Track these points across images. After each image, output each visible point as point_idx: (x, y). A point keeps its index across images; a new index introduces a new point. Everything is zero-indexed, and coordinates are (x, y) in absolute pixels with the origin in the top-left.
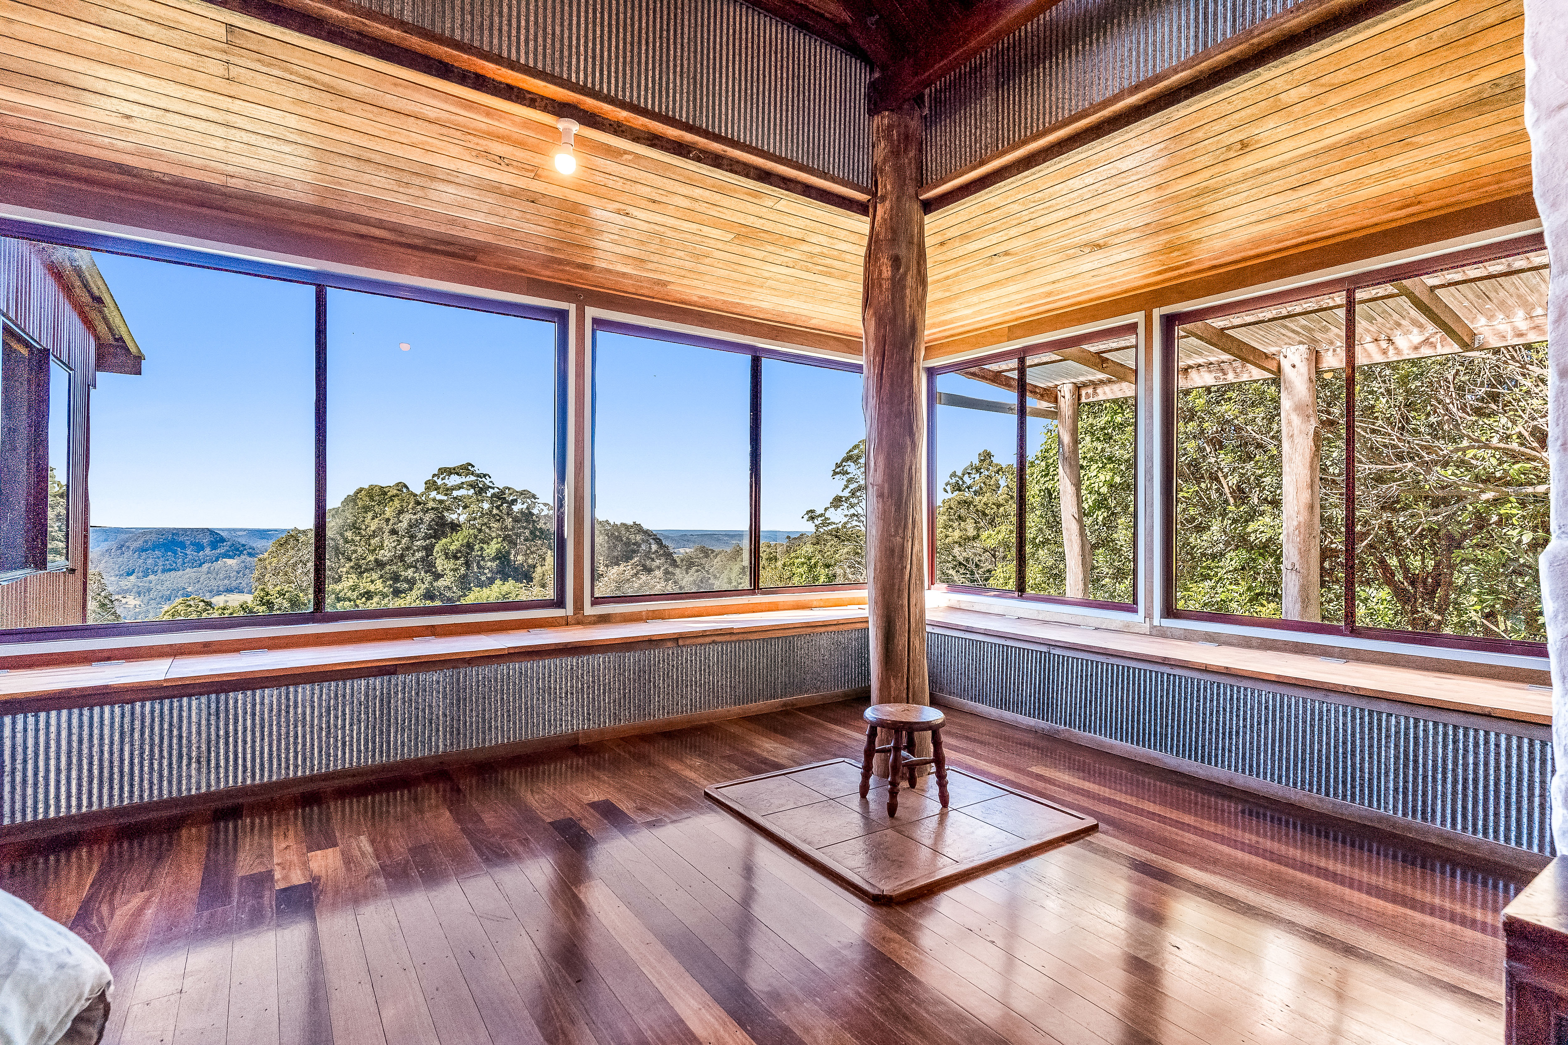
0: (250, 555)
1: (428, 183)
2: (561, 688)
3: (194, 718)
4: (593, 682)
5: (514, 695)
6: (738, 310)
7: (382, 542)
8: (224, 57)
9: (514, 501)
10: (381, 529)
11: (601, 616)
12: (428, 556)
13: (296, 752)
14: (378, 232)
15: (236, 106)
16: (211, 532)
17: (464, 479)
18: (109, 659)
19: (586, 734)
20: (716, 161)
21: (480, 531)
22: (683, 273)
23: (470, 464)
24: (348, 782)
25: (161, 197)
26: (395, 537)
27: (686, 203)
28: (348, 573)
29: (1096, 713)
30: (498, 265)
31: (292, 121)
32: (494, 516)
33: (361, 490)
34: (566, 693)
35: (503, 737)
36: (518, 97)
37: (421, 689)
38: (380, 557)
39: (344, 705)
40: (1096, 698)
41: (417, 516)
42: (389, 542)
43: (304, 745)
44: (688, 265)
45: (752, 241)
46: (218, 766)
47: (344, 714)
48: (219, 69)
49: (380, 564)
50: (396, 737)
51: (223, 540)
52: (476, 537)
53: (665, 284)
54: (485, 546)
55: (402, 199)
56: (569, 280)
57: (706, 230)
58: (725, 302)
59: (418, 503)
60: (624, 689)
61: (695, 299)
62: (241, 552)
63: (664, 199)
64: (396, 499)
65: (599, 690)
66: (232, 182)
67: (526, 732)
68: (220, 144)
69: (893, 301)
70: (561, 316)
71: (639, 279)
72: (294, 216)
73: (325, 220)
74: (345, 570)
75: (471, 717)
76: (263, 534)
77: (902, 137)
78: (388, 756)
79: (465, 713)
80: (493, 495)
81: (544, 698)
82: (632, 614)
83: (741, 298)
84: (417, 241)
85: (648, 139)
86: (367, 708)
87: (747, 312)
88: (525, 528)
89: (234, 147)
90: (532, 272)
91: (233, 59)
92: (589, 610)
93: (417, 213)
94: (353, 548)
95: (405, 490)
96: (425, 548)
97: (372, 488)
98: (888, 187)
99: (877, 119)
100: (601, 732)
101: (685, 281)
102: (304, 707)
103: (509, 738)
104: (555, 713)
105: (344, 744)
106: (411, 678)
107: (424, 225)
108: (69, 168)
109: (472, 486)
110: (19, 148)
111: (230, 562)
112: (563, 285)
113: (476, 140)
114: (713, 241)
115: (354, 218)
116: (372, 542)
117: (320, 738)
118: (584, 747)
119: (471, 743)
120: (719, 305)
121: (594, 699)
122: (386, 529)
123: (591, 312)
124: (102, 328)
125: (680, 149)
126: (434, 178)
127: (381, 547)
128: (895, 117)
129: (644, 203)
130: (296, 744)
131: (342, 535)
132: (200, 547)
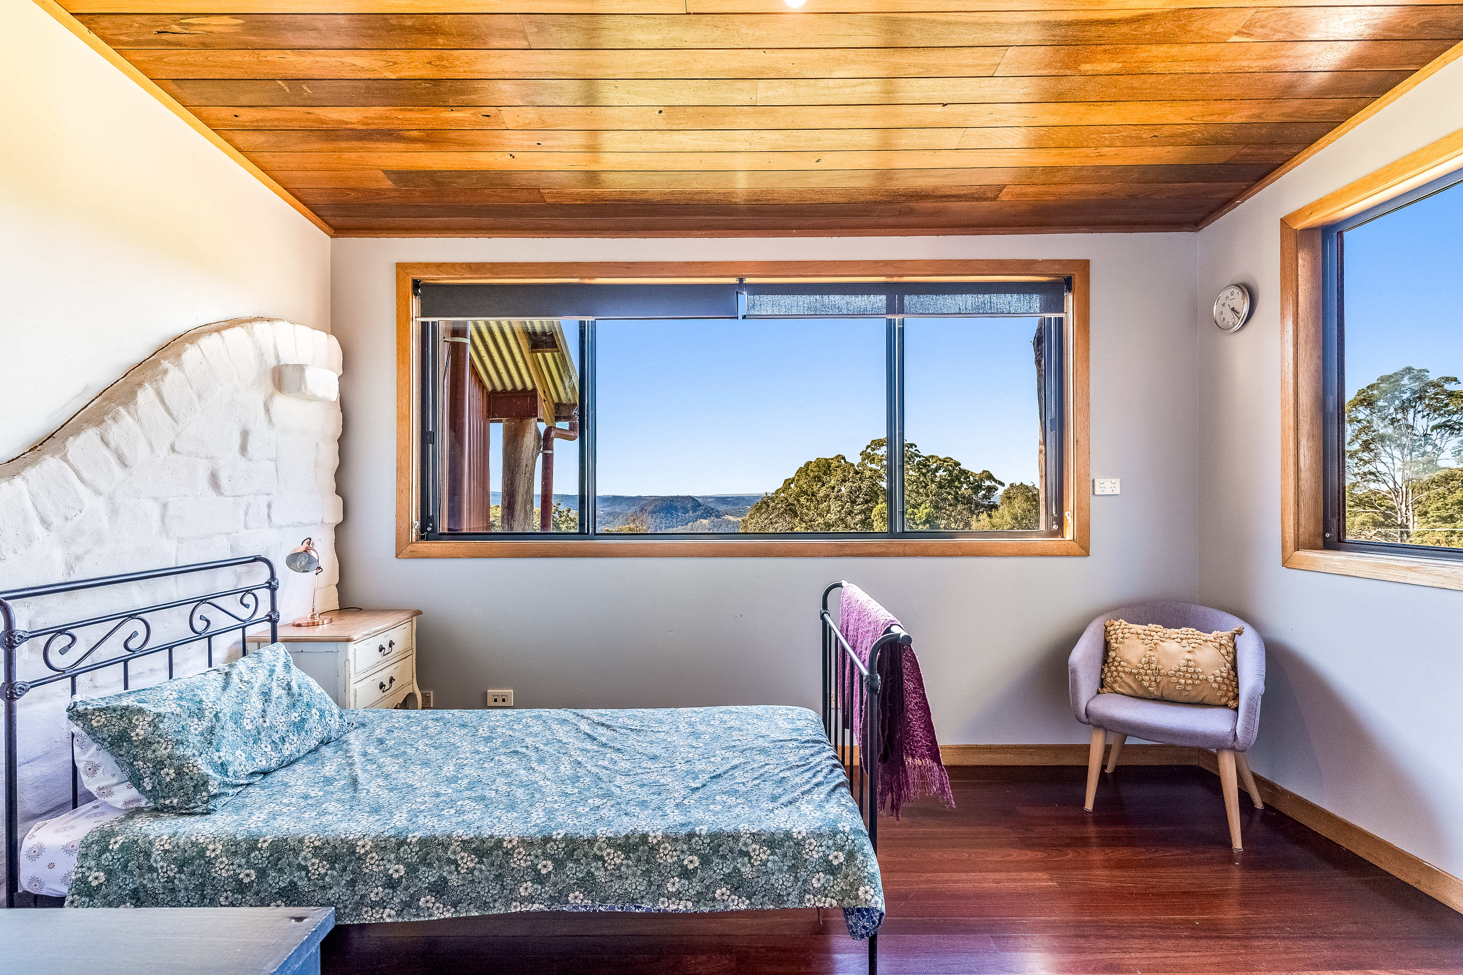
0: (718, 517)
9: (938, 469)
12: (866, 519)
16: (692, 499)
38: (827, 520)
51: (699, 505)
59: (857, 473)
62: (711, 514)
80: (919, 463)
96: (862, 512)
97: (819, 460)
116: (821, 506)
122: (833, 495)
127: (828, 511)
132: (686, 511)
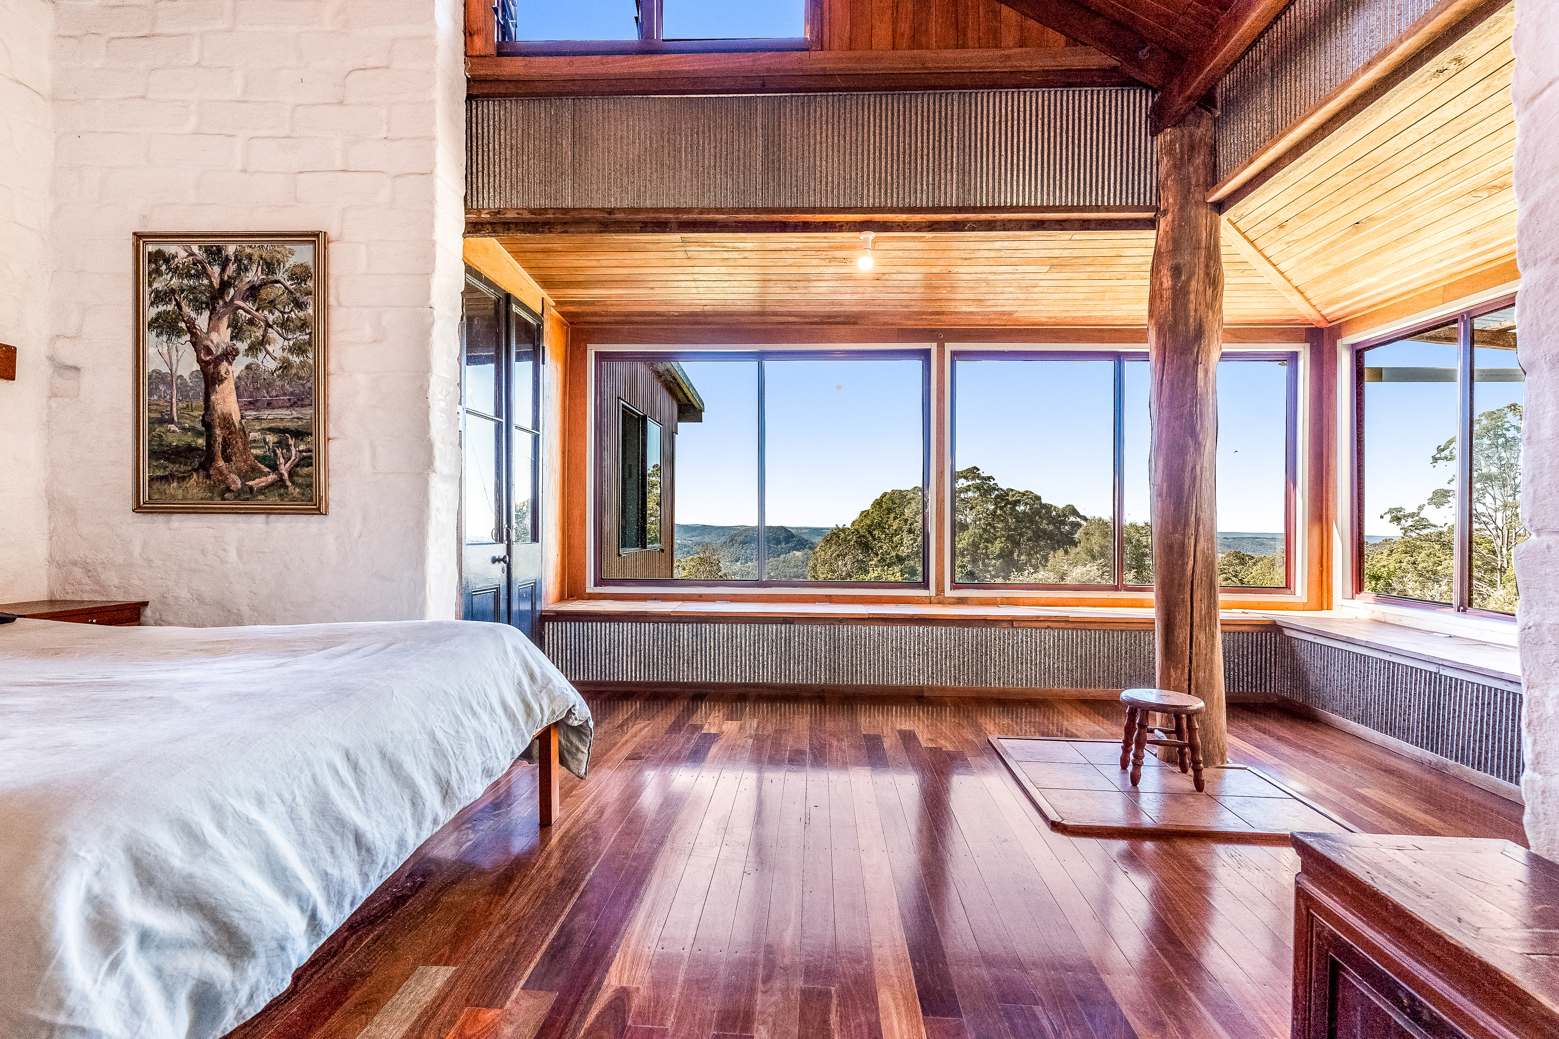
0: (809, 548)
1: (808, 284)
2: (910, 649)
3: (686, 637)
4: (937, 648)
5: (874, 649)
6: (1093, 322)
7: (902, 539)
8: (683, 249)
9: (1017, 502)
10: (901, 529)
11: (959, 598)
13: (737, 667)
14: (791, 319)
15: (696, 270)
17: (970, 483)
18: (655, 599)
19: (931, 688)
20: (990, 226)
21: (985, 530)
22: (1021, 302)
23: (975, 468)
24: (765, 692)
25: (676, 324)
27: (993, 254)
28: (876, 566)
29: (1493, 751)
30: (874, 324)
31: (724, 270)
32: (998, 517)
33: (885, 495)
34: (914, 654)
35: (866, 679)
36: (831, 228)
37: (810, 636)
38: (900, 553)
39: (763, 641)
40: (1494, 733)
42: (907, 539)
43: (741, 663)
44: (1021, 296)
45: (1069, 267)
46: (697, 668)
47: (763, 646)
48: (682, 255)
49: (900, 559)
50: (794, 667)
51: (793, 536)
52: (981, 536)
53: (1010, 313)
54: (989, 545)
55: (797, 297)
56: (930, 325)
57: (1020, 269)
58: (1074, 318)
60: (964, 658)
61: (1045, 320)
62: (804, 545)
63: (972, 256)
64: (913, 502)
65: (941, 655)
66: (706, 308)
67: (883, 679)
68: (695, 291)
69: (1173, 310)
70: (925, 354)
71: (985, 314)
72: (743, 319)
73: (761, 318)
74: (873, 563)
75: (843, 661)
76: (817, 531)
77: (1186, 148)
78: (789, 679)
79: (839, 658)
80: (997, 497)
81: (896, 655)
82: (988, 598)
83: (1089, 311)
84: (816, 319)
85: (929, 227)
86: (776, 644)
87: (1101, 322)
88: (1028, 528)
89: (701, 290)
90: (901, 324)
91: (687, 249)
92: (949, 593)
93: (808, 302)
94: (880, 544)
97: (893, 492)
98: (1171, 200)
99: (1160, 137)
100: (943, 689)
101: (1026, 308)
102: (741, 639)
103: (870, 681)
104: (905, 668)
105: (763, 666)
106: (804, 628)
107: (816, 309)
108: (636, 319)
109: (978, 488)
110: (614, 314)
111: (798, 553)
112: (926, 329)
113: (825, 253)
114: (1032, 275)
115: (775, 314)
117: (750, 659)
118: (928, 698)
119: (843, 680)
120: (1069, 321)
121: (937, 662)
123: (950, 347)
124: (680, 395)
125: (957, 226)
126: (810, 281)
128: (1178, 132)
129: (959, 262)
130: (736, 661)
131: (870, 533)
132: (778, 542)
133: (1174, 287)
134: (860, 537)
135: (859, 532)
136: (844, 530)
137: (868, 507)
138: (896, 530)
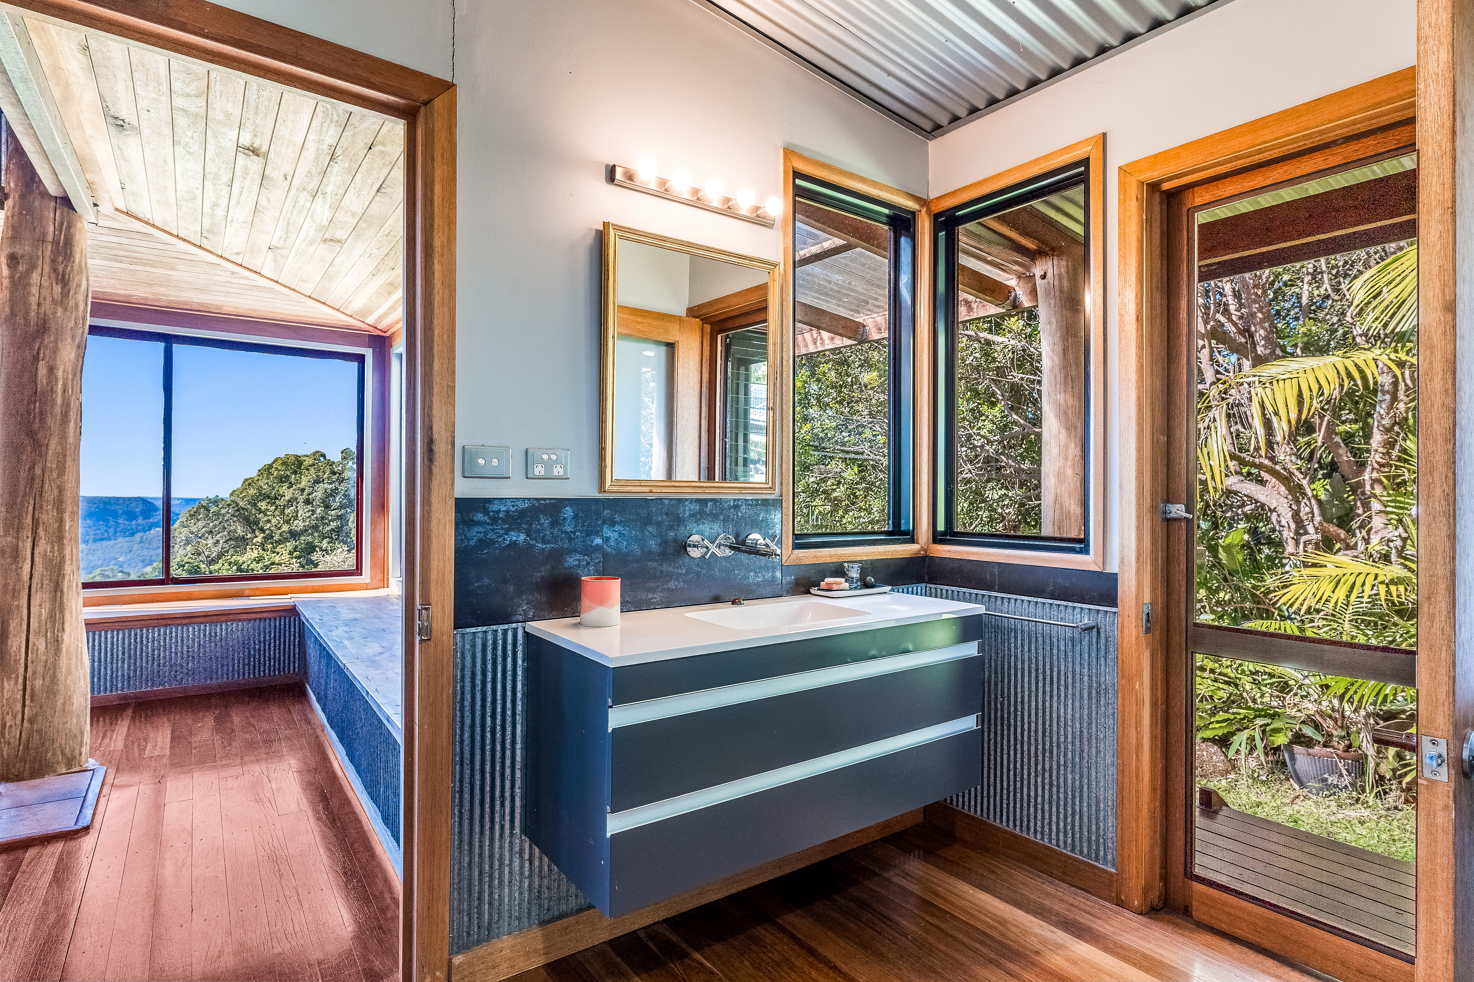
7: (296, 512)
10: (295, 499)
26: (310, 507)
33: (276, 461)
41: (332, 486)
42: (303, 511)
49: (293, 534)
64: (312, 469)
69: (11, 300)
94: (267, 518)
95: (322, 459)
98: (12, 185)
131: (255, 505)
133: (12, 277)
134: (238, 510)
135: (237, 505)
136: (216, 502)
137: (253, 474)
138: (289, 501)
